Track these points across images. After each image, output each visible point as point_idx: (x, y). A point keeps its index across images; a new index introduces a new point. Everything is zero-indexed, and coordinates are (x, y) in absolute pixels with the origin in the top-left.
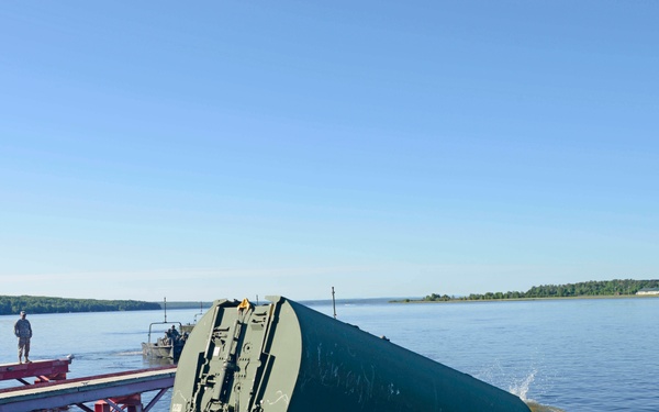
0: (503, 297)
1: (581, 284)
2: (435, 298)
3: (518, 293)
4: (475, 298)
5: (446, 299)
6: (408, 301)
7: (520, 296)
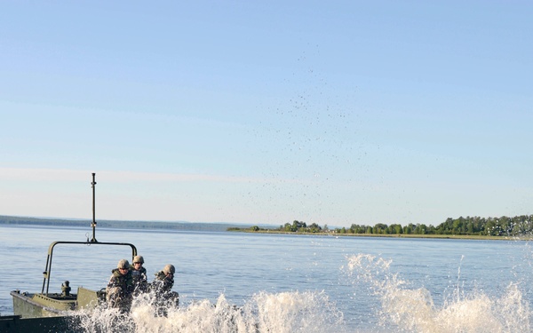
0: (401, 232)
1: (523, 218)
2: (298, 228)
3: (424, 227)
4: (359, 231)
5: (316, 229)
6: (257, 229)
7: (427, 231)
